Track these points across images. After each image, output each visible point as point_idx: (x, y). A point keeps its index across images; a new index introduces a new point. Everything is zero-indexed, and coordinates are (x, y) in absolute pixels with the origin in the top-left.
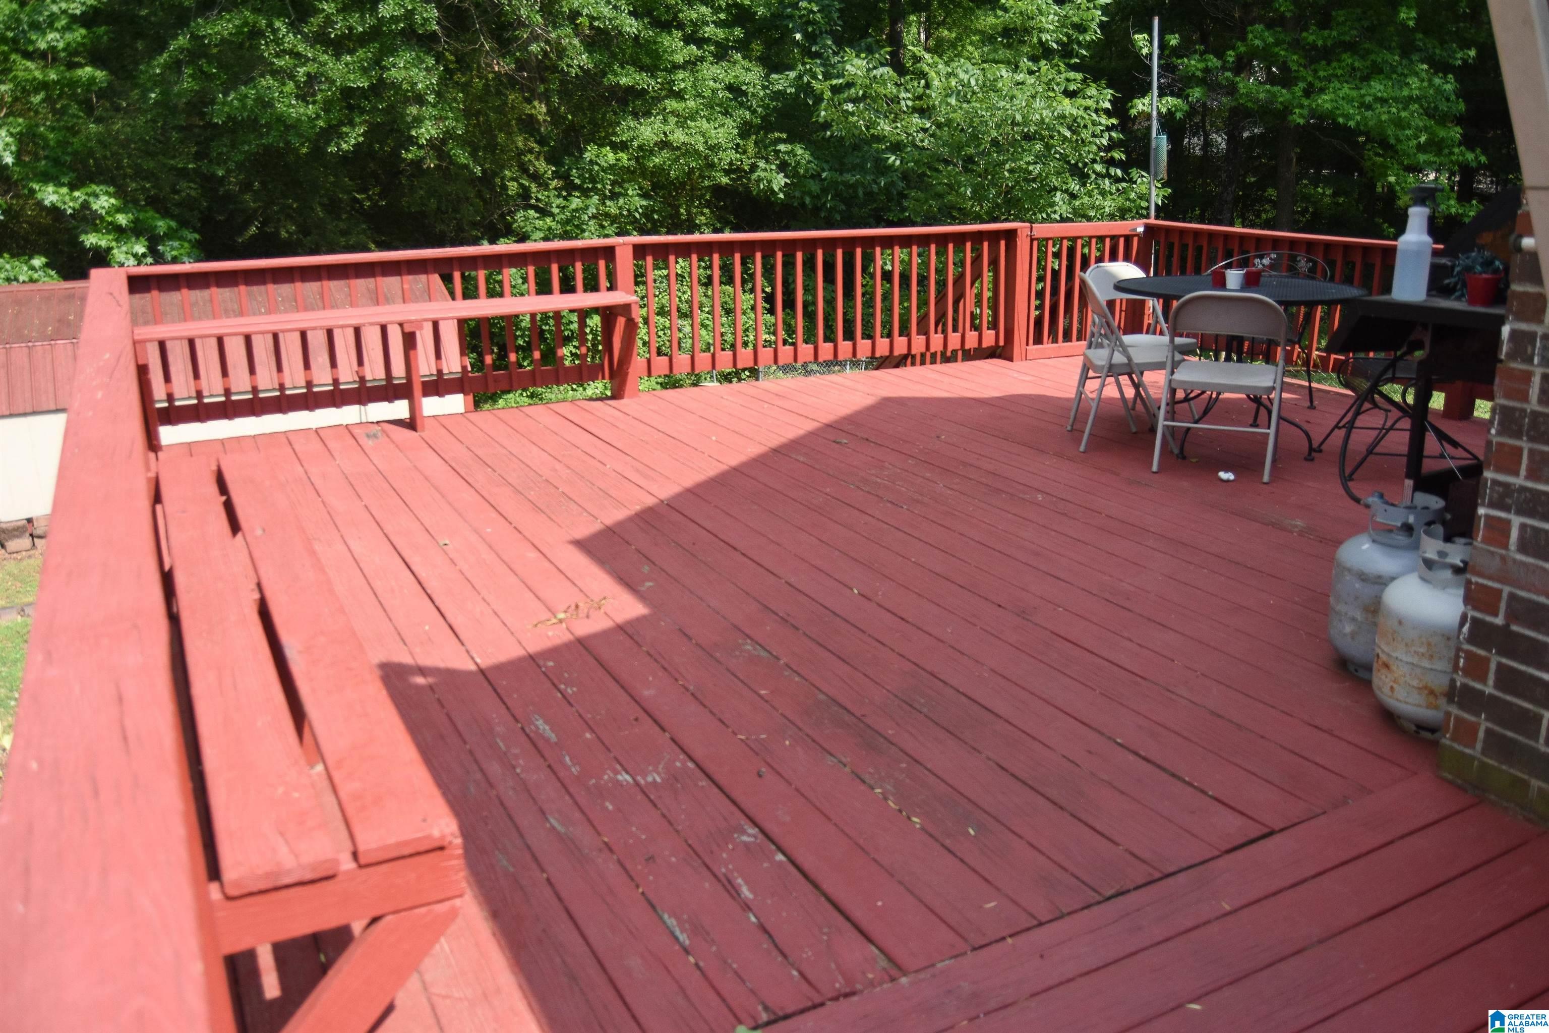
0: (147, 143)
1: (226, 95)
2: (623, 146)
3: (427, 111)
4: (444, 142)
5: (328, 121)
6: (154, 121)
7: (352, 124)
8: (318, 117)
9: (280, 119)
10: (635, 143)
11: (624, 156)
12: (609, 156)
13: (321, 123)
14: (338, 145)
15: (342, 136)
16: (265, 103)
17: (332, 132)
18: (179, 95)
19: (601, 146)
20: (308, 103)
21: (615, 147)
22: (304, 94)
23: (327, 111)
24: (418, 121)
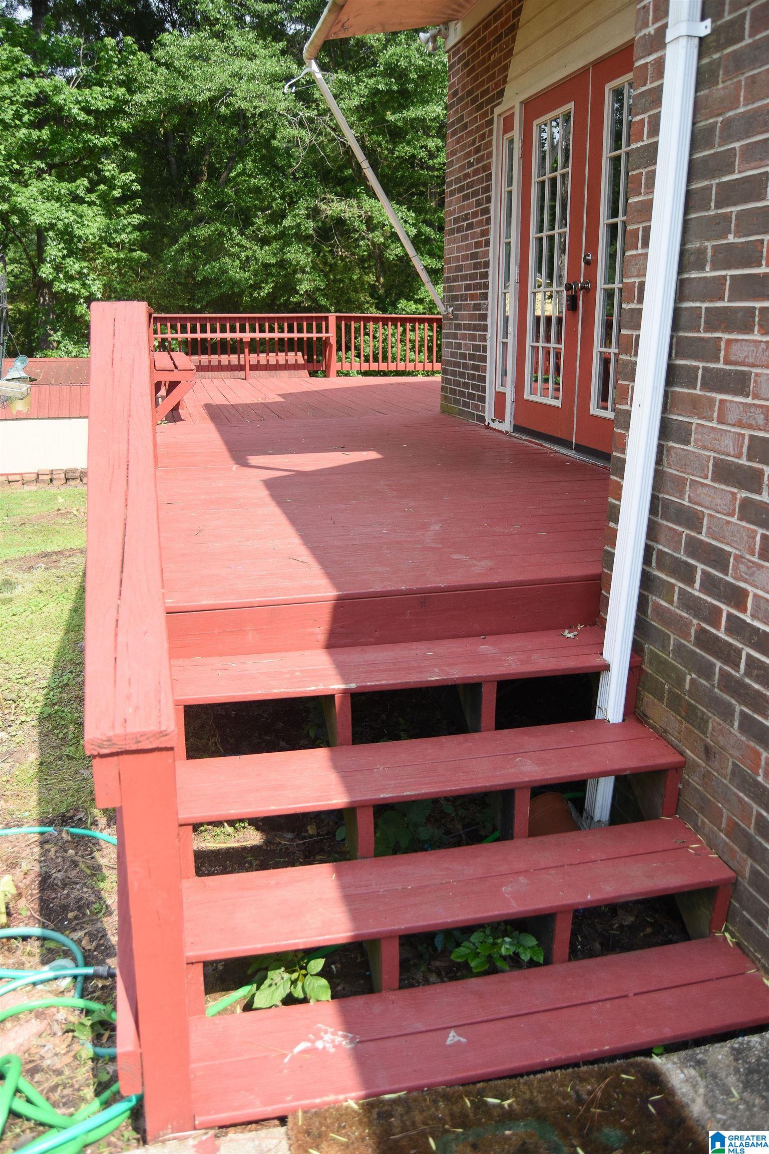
0: (165, 290)
1: (204, 265)
2: (421, 301)
3: (306, 276)
4: (314, 292)
5: (255, 281)
6: (169, 280)
7: (267, 283)
8: (250, 278)
9: (230, 279)
10: (427, 299)
11: (421, 307)
12: (413, 306)
13: (251, 282)
14: (259, 294)
15: (260, 288)
16: (223, 271)
17: (257, 287)
18: (182, 266)
19: (409, 300)
20: (245, 271)
21: (416, 302)
22: (243, 268)
23: (255, 275)
24: (300, 281)
